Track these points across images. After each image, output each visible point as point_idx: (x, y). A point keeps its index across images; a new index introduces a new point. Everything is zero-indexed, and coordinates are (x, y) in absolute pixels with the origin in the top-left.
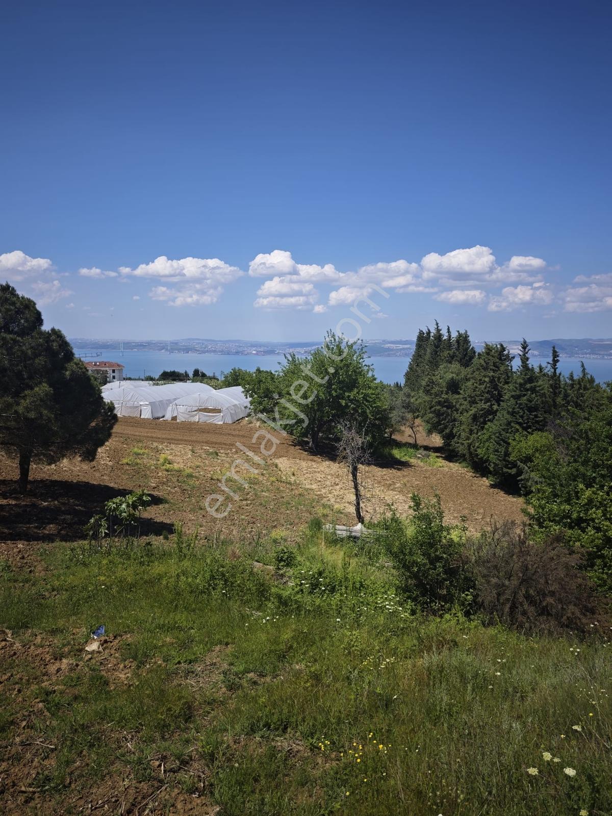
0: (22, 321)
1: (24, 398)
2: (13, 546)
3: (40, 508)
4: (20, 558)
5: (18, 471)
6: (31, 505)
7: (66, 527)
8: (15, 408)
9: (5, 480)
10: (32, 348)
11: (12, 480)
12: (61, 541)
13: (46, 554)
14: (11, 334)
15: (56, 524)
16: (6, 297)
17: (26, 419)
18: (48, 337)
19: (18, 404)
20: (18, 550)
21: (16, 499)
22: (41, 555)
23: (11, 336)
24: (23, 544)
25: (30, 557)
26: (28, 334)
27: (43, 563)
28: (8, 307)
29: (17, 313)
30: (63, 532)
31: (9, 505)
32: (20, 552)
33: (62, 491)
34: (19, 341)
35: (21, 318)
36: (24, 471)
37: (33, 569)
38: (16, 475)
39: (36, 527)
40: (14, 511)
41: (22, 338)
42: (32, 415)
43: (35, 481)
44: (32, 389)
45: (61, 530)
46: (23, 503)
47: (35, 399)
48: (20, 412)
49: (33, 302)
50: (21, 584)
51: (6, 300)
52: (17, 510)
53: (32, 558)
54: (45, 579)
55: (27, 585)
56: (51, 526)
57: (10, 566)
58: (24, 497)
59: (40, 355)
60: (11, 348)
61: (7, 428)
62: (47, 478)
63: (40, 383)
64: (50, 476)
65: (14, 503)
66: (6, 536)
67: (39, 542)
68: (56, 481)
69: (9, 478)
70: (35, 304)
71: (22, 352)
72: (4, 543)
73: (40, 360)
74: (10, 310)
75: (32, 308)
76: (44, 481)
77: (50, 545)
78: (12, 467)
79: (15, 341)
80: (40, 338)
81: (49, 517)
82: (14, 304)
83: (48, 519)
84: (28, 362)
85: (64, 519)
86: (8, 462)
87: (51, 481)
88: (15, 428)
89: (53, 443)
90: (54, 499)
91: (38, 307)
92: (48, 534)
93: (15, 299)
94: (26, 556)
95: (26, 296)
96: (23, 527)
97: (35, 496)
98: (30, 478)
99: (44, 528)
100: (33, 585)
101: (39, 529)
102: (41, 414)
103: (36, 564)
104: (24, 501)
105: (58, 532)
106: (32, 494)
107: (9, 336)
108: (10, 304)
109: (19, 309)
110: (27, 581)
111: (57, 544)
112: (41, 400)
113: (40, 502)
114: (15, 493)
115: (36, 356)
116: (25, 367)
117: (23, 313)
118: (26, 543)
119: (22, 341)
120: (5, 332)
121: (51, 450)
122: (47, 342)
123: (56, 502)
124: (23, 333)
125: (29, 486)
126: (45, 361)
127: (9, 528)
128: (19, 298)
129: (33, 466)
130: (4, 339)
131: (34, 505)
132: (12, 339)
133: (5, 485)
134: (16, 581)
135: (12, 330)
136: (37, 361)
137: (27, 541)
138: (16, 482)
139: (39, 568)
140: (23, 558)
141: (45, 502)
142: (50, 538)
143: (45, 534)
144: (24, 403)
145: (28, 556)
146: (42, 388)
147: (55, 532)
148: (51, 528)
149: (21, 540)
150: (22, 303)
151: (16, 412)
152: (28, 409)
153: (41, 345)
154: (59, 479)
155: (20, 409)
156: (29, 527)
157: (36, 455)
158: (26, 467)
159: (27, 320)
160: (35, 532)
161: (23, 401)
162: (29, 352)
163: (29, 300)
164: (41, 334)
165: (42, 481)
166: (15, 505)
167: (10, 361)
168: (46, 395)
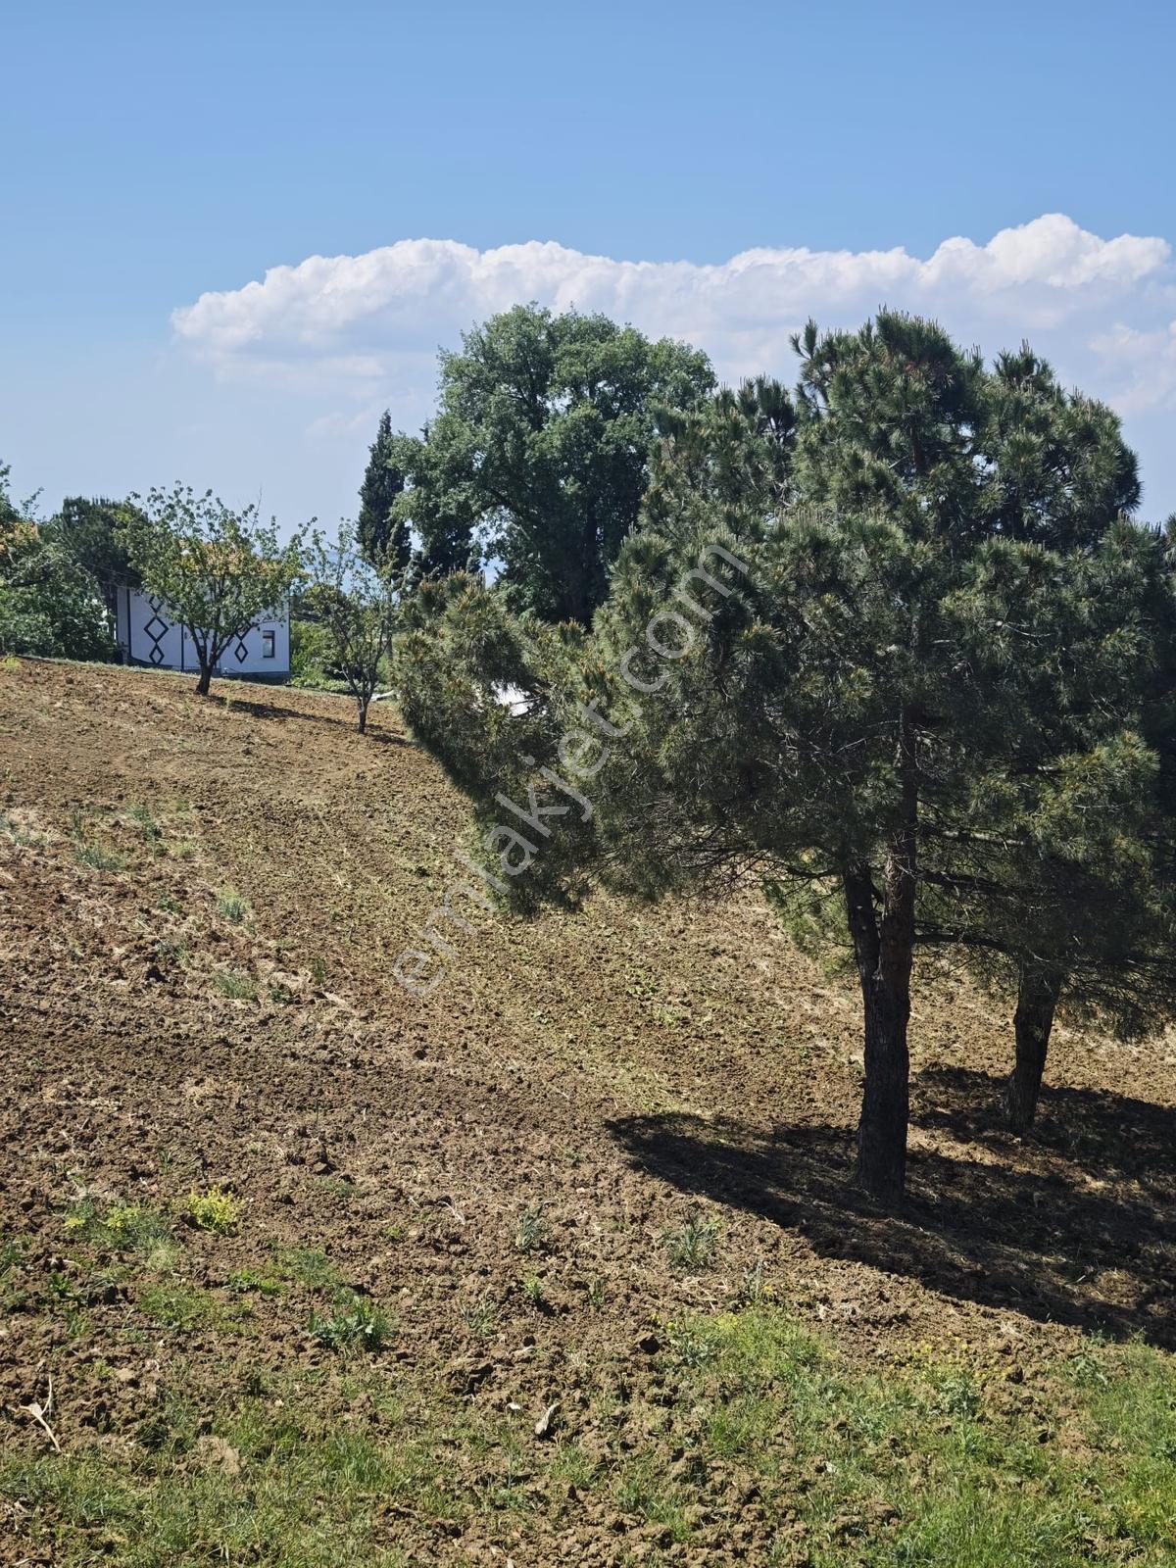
0: (1068, 491)
1: (1054, 778)
2: (984, 1323)
3: (1077, 1196)
4: (1009, 1378)
5: (1008, 1045)
6: (1046, 1181)
7: (1167, 1292)
8: (1022, 817)
9: (962, 1071)
10: (1095, 591)
11: (984, 1074)
12: (1149, 1341)
13: (1096, 1381)
14: (1025, 539)
15: (1135, 1271)
16: (1018, 402)
17: (1054, 857)
18: (1156, 553)
19: (1032, 805)
20: (1001, 1344)
21: (995, 1145)
22: (1079, 1384)
23: (1025, 547)
24: (1018, 1326)
25: (1039, 1382)
26: (1083, 541)
27: (1086, 1413)
28: (1019, 437)
29: (1053, 459)
30: (1155, 1308)
31: (974, 1164)
32: (1006, 1351)
33: (1158, 1147)
34: (1050, 565)
35: (1066, 479)
36: (1032, 1049)
37: (1051, 1429)
38: (998, 1057)
39: (1061, 1270)
40: (989, 1190)
41: (1063, 554)
42: (1077, 849)
43: (1065, 1092)
44: (1083, 748)
45: (1149, 1298)
46: (1018, 1168)
47: (1095, 791)
48: (1039, 833)
49: (1109, 414)
50: (1013, 1479)
51: (1020, 409)
52: (1003, 1190)
53: (1048, 1385)
54: (1091, 1481)
55: (1030, 1486)
56: (1115, 1275)
57: (976, 1399)
58: (1024, 1144)
59: (1121, 621)
60: (1023, 591)
61: (989, 887)
62: (1106, 1085)
63: (1114, 727)
64: (1116, 1079)
65: (988, 1159)
66: (961, 1280)
67: (1072, 1330)
68: (1136, 1104)
69: (975, 1063)
70: (1115, 423)
71: (1060, 606)
72: (956, 1305)
73: (1121, 639)
74: (1026, 448)
75: (1104, 441)
76: (1095, 1096)
77: (1111, 1349)
78: (988, 1026)
79: (1035, 564)
80: (1126, 556)
81: (1107, 1237)
82: (1042, 425)
83: (1104, 1245)
84: (1076, 646)
85: (1163, 1258)
86: (977, 1005)
87: (1120, 1100)
88: (1012, 889)
89: (1141, 959)
90: (1131, 1172)
91: (1128, 437)
92: (1103, 1305)
93: (1048, 406)
94: (1027, 1373)
95: (1091, 394)
96: (1018, 1260)
97: (1061, 1147)
98: (1047, 1078)
99: (1091, 1279)
100: (1052, 1492)
101: (1073, 1280)
102: (1106, 844)
103: (1062, 1412)
104: (1022, 1158)
105: (1140, 1305)
106: (1051, 1138)
107: (1016, 548)
108: (1030, 428)
109: (1059, 444)
110: (1030, 1470)
111: (1135, 1349)
112: (1115, 795)
113: (1077, 1175)
114: (995, 1126)
115: (1107, 622)
116: (1067, 663)
117: (1072, 459)
118: (1027, 1322)
119: (1060, 564)
120: (1006, 532)
121: (1131, 986)
122: (1150, 571)
123: (1135, 1186)
124: (1064, 536)
125: (1041, 1107)
126: (1138, 645)
127: (971, 1254)
128: (1062, 403)
129: (1060, 1033)
130: (999, 558)
131: (1056, 1183)
132: (1027, 559)
133: (964, 1088)
134: (995, 1460)
135: (1032, 524)
136: (1109, 642)
137: (1031, 1317)
138: (998, 1083)
139: (1071, 1431)
140: (1017, 1378)
141: (1095, 1178)
142: (1105, 1322)
143: (1092, 1302)
144: (1056, 802)
145: (1036, 1373)
146: (1122, 751)
147: (1129, 1303)
148: (1113, 1285)
149: (1010, 1306)
150: (1070, 421)
151: (1023, 832)
152: (1065, 828)
153: (1125, 582)
154: (1148, 1098)
155: (1039, 825)
156: (1038, 1264)
157: (1078, 995)
158: (1039, 1033)
159: (1084, 489)
160: (1057, 1288)
161: (1049, 794)
162: (1084, 608)
163: (1098, 412)
164: (1130, 537)
165: (1087, 1095)
166: (994, 1169)
167: (1017, 637)
168: (1135, 776)
